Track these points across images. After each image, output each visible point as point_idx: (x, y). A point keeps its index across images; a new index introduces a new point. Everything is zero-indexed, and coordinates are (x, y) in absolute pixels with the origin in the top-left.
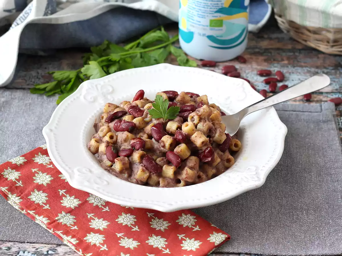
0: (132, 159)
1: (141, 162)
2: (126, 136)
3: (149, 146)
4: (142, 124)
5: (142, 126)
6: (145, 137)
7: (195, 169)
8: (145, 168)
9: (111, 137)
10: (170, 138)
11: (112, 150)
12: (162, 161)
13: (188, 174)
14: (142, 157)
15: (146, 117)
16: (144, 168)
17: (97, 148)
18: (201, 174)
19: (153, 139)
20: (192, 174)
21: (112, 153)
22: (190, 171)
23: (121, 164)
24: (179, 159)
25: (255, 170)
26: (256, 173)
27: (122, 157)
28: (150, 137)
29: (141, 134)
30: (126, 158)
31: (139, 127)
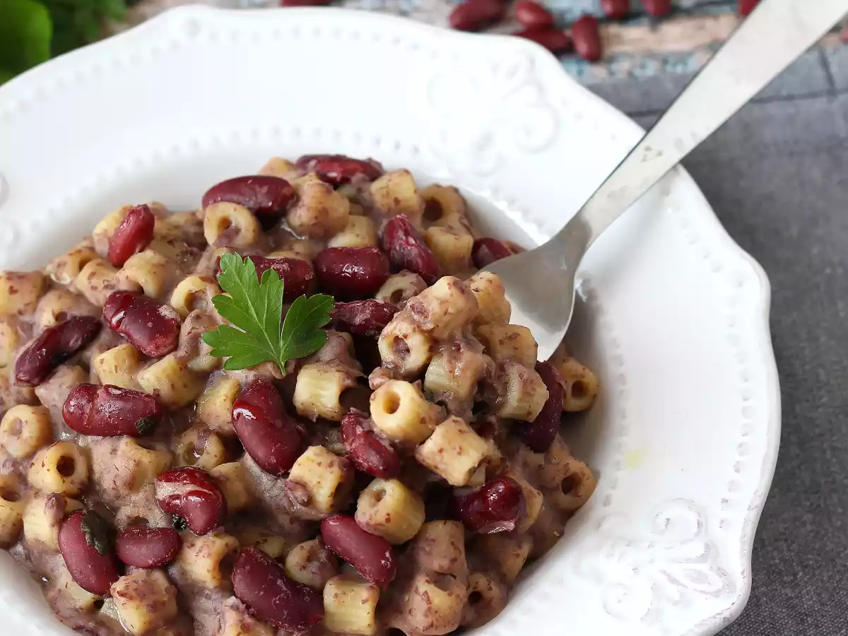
0: (184, 573)
1: (227, 588)
2: (132, 464)
3: (243, 499)
4: (185, 386)
5: (187, 396)
6: (209, 454)
7: (455, 577)
8: (252, 616)
9: (65, 467)
10: (331, 465)
11: (87, 537)
12: (314, 566)
13: (436, 612)
14: (225, 565)
15: (195, 350)
16: (246, 616)
17: (14, 525)
18: (482, 581)
19: (248, 460)
20: (451, 608)
21: (91, 555)
22: (440, 598)
23: (144, 610)
24: (387, 555)
25: (695, 529)
26: (707, 546)
27: (137, 574)
28: (232, 447)
29: (191, 437)
30: (158, 576)
31: (174, 403)
